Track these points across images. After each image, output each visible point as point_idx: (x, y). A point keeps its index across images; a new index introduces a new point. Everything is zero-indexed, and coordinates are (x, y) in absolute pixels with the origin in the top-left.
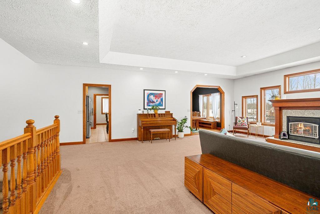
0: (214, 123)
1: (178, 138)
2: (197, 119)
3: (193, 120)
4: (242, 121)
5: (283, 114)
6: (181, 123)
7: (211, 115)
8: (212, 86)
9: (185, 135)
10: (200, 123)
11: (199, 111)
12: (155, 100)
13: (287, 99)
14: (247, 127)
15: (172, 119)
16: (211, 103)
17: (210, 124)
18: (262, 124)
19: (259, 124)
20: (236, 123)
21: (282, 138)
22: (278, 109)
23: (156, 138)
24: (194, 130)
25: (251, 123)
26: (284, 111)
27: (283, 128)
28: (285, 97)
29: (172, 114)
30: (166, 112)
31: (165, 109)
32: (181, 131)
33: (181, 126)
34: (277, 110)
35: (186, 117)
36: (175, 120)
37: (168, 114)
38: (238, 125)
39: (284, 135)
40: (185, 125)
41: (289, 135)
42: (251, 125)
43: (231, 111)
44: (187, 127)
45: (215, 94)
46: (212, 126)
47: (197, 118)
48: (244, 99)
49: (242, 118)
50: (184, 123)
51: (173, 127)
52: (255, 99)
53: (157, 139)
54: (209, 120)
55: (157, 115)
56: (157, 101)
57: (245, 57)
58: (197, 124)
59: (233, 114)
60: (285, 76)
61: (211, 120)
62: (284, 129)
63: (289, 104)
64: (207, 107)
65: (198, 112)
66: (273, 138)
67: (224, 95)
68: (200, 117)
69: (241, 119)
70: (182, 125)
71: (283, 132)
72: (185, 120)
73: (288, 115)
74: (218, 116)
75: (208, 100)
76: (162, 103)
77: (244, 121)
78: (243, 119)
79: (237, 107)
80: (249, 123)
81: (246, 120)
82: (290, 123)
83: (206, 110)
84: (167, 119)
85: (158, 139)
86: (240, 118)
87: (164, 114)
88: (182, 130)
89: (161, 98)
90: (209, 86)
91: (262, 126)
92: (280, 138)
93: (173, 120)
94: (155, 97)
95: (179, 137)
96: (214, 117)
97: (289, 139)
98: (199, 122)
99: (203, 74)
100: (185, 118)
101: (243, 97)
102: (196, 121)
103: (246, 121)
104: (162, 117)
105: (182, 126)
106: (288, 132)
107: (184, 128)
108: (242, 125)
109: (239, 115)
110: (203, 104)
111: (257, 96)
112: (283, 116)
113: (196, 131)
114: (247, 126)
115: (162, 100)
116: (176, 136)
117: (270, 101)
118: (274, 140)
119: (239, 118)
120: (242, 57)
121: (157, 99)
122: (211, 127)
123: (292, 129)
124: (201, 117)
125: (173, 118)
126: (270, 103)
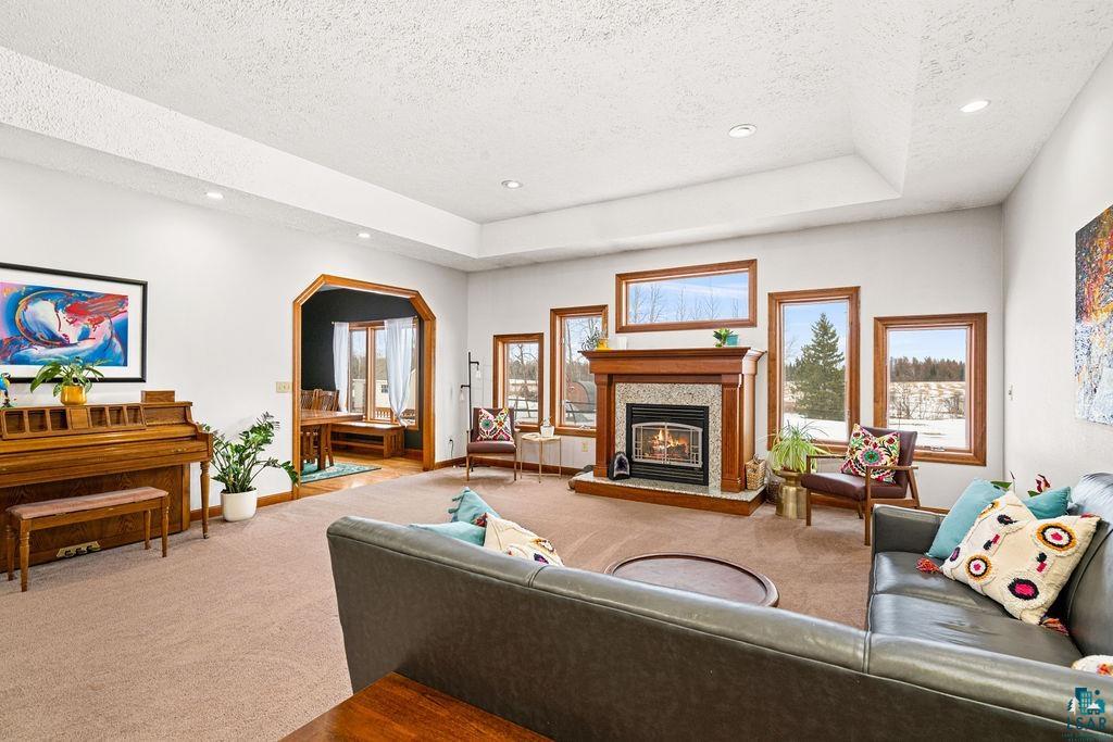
0: (395, 433)
1: (225, 521)
2: (322, 422)
3: (304, 429)
4: (495, 424)
5: (617, 397)
6: (237, 449)
7: (382, 400)
8: (388, 288)
9: (263, 503)
10: (335, 436)
11: (332, 388)
12: (72, 333)
13: (630, 349)
14: (511, 443)
15: (187, 431)
16: (384, 357)
17: (380, 439)
18: (557, 432)
19: (547, 432)
20: (474, 433)
21: (615, 473)
22: (605, 379)
23: (72, 549)
24: (308, 467)
25: (525, 430)
26: (620, 388)
27: (617, 441)
28: (621, 343)
29: (186, 406)
30: (148, 395)
31: (142, 380)
32: (238, 485)
33: (241, 461)
34: (603, 384)
35: (266, 416)
36: (202, 437)
37: (164, 405)
38: (481, 439)
39: (621, 465)
40: (261, 456)
41: (631, 462)
42: (526, 436)
43: (456, 389)
44: (272, 463)
45: (398, 322)
46: (385, 448)
47: (323, 416)
48: (500, 343)
49: (495, 412)
50: (258, 447)
51: (195, 470)
52: (535, 346)
53: (79, 554)
54: (373, 421)
55: (77, 418)
56: (84, 336)
57: (516, 185)
58: (323, 445)
59: (462, 398)
60: (621, 277)
61: (382, 424)
62: (620, 445)
63: (634, 367)
64: (365, 369)
65: (330, 393)
66: (589, 477)
67: (433, 329)
68: (339, 414)
69: (491, 417)
70: (248, 456)
71: (618, 456)
72: (264, 431)
73: (630, 401)
74: (411, 403)
75: (370, 345)
76: (119, 349)
77: (501, 424)
78: (500, 417)
79: (477, 374)
80: (516, 430)
81: (508, 419)
82: (634, 426)
83: (359, 384)
84: (151, 433)
85: (90, 551)
86: (490, 415)
87: (134, 409)
88: (247, 479)
89: (116, 319)
90: (378, 287)
91: (558, 437)
92: (609, 475)
93: (194, 438)
94: (68, 311)
95: (229, 516)
96: (395, 410)
97: (632, 475)
98: (333, 433)
99: (355, 229)
100: (263, 422)
101: (497, 338)
102: (319, 431)
103: (507, 424)
104: (118, 423)
105: (247, 462)
106: (629, 454)
107: (255, 469)
108: (494, 439)
109: (483, 400)
110: (352, 358)
111: (539, 337)
112: (618, 405)
113: (317, 475)
114: (511, 439)
115: (121, 332)
116: (210, 517)
117: (584, 353)
118: (594, 484)
119: (484, 412)
120: (505, 183)
121: (84, 323)
122: (382, 450)
123: (639, 443)
124: (344, 412)
125: (194, 425)
126: (584, 361)
